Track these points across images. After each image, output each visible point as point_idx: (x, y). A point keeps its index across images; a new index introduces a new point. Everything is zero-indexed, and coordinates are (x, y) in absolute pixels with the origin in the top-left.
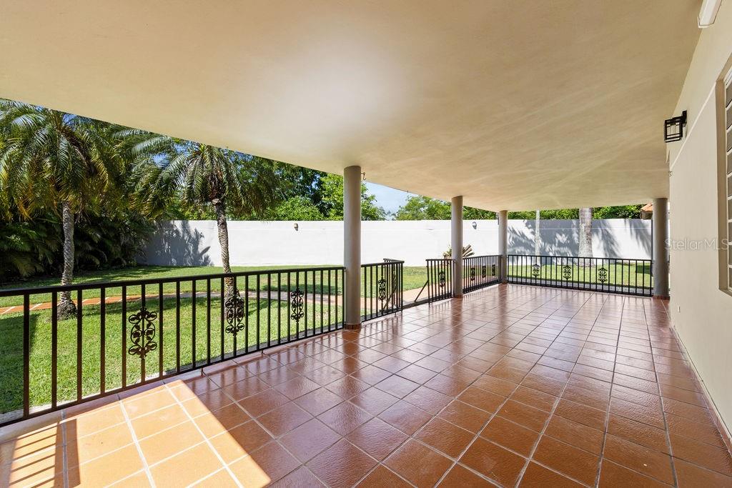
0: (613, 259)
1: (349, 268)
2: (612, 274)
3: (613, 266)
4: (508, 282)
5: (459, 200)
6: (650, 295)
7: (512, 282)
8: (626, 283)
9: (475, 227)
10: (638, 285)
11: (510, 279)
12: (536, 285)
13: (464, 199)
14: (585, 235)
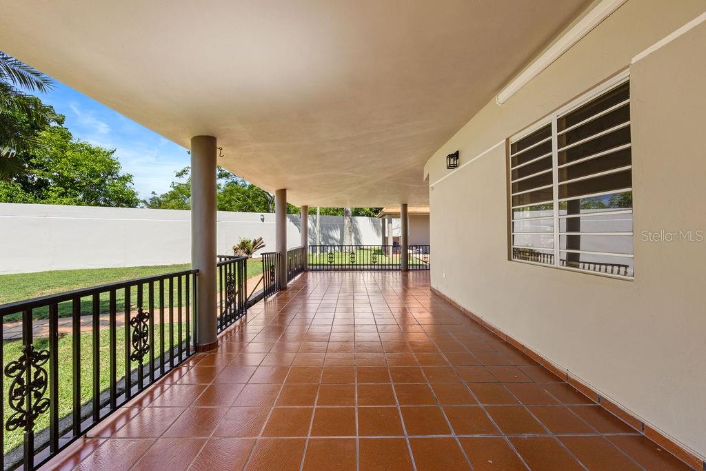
0: (359, 247)
1: (203, 270)
2: (358, 256)
3: (358, 251)
4: (309, 270)
5: (282, 193)
6: (400, 270)
7: (313, 270)
8: (362, 263)
9: (263, 220)
10: (369, 263)
11: (311, 267)
12: (331, 270)
13: (288, 193)
14: (348, 229)
